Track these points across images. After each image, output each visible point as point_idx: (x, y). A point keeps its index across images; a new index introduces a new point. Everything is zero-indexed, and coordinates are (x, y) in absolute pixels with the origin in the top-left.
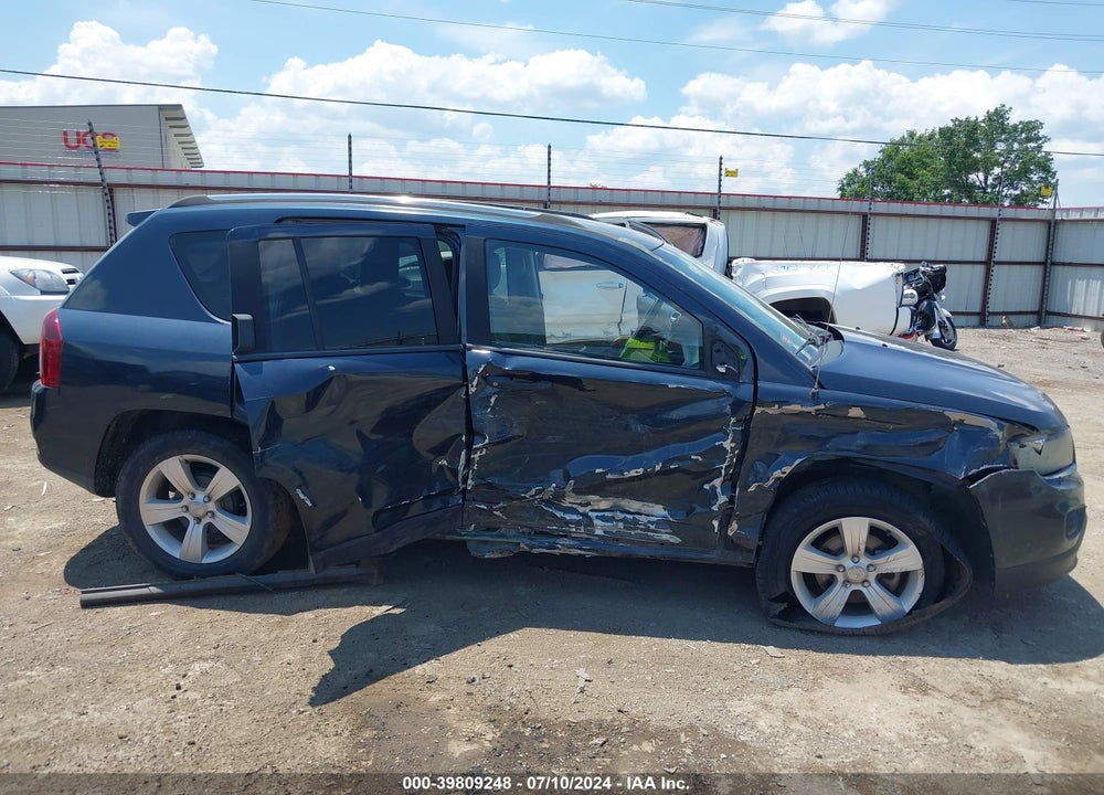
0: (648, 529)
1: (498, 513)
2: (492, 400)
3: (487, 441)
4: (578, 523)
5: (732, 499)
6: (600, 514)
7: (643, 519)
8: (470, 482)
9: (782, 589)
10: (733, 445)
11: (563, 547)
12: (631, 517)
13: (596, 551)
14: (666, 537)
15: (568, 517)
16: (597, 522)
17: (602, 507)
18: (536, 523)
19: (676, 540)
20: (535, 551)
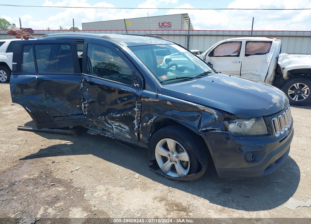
0: (124, 133)
1: (95, 122)
2: (87, 90)
3: (86, 101)
4: (111, 128)
5: (139, 127)
6: (116, 127)
7: (123, 130)
8: (86, 112)
9: (154, 159)
10: (138, 110)
11: (108, 135)
12: (121, 128)
13: (114, 137)
14: (128, 136)
15: (109, 126)
16: (114, 129)
17: (116, 125)
18: (103, 127)
19: (130, 137)
20: (102, 134)
